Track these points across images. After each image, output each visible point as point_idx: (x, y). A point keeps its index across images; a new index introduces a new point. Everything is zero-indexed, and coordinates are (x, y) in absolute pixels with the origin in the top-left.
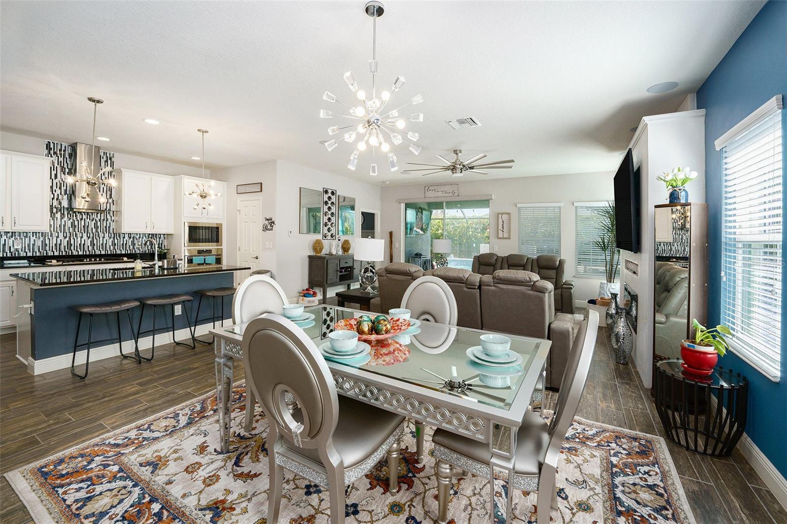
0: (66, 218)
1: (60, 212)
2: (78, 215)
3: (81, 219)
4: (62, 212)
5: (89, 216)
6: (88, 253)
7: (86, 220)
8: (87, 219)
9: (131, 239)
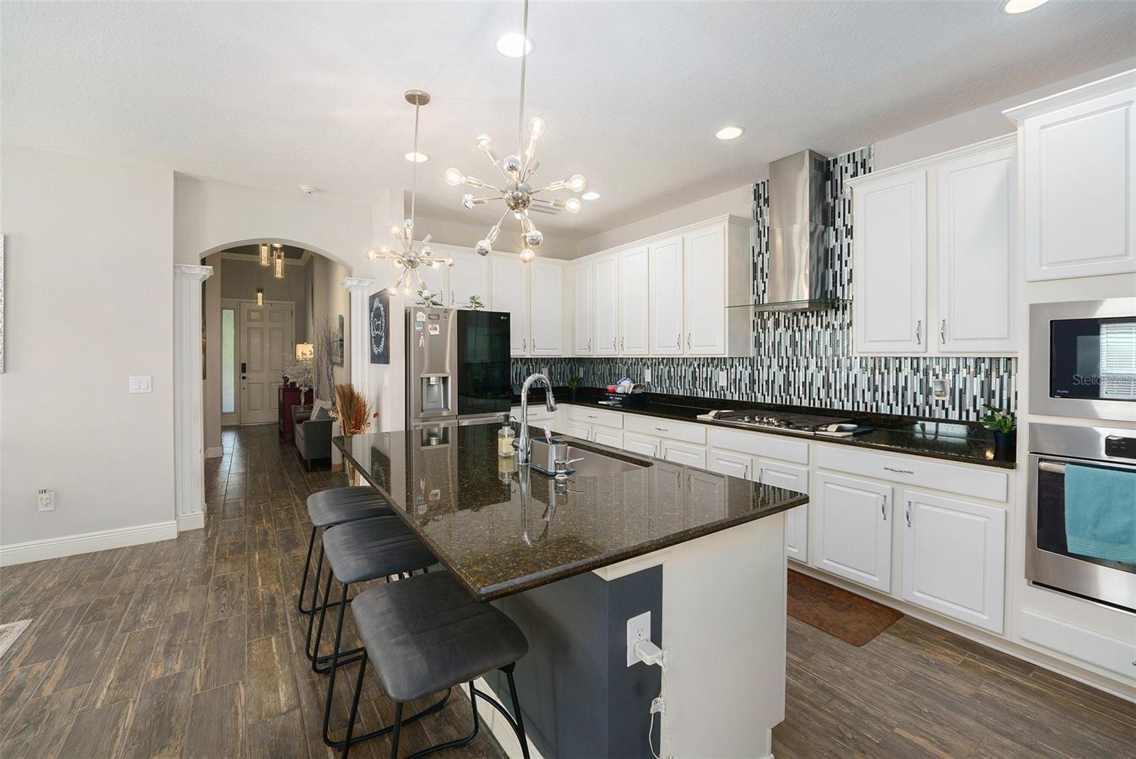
0: (781, 329)
1: (773, 317)
2: (802, 318)
3: (807, 327)
4: (777, 317)
5: (820, 319)
6: (817, 405)
7: (814, 327)
8: (817, 325)
9: (921, 375)
